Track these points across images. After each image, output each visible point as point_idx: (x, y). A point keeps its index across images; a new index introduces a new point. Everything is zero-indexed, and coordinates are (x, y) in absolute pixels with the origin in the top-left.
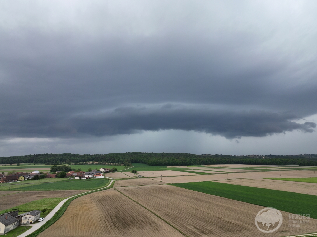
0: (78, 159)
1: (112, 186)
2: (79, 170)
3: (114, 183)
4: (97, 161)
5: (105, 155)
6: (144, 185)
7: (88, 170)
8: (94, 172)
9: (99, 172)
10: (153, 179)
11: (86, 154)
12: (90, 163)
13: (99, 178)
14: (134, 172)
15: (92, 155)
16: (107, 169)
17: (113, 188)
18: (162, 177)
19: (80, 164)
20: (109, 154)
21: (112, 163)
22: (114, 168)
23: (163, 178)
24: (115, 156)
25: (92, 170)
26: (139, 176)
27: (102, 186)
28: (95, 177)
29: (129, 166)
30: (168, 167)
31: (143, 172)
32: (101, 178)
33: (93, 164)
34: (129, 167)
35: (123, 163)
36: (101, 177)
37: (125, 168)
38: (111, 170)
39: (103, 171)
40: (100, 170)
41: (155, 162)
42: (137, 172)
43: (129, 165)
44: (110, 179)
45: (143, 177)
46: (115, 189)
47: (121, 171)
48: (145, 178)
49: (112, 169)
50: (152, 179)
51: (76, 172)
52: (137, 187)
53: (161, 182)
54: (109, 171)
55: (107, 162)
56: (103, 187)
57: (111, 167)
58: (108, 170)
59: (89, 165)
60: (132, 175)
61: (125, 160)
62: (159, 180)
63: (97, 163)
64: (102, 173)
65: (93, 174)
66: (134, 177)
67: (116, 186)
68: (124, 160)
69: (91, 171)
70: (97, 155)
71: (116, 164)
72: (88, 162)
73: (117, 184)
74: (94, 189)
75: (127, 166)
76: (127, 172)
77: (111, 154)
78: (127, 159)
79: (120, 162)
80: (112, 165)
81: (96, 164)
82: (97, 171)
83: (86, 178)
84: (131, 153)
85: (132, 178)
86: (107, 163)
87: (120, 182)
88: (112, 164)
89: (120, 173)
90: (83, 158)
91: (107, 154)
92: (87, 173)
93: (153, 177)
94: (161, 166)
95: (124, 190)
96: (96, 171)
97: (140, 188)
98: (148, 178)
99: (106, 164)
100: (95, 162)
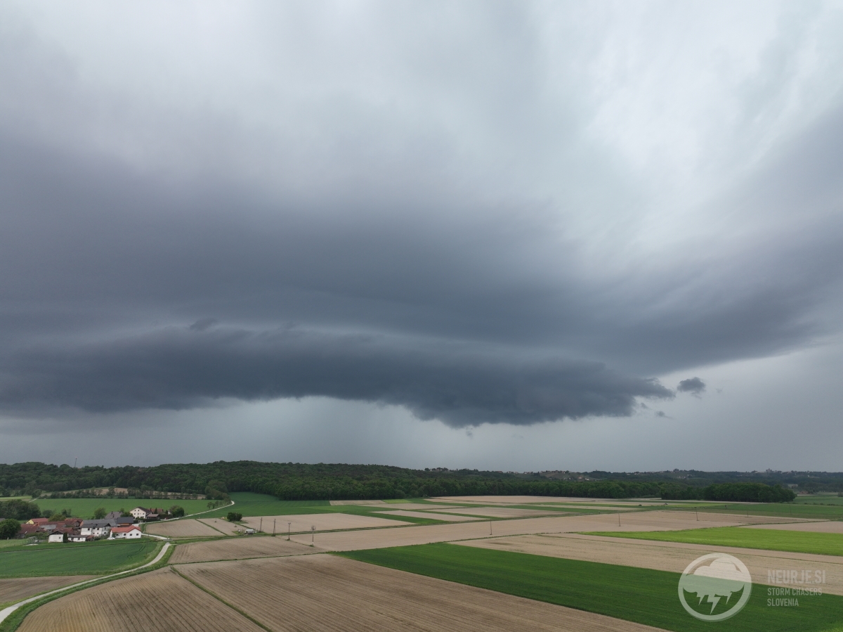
0: (64, 479)
1: (164, 562)
2: (65, 513)
3: (172, 553)
4: (125, 487)
5: (151, 469)
6: (261, 556)
7: (93, 514)
8: (113, 520)
9: (127, 520)
10: (289, 540)
11: (90, 466)
12: (101, 491)
13: (128, 536)
14: (235, 518)
15: (111, 469)
16: (153, 510)
17: (167, 569)
18: (313, 532)
19: (69, 496)
20: (163, 467)
21: (169, 494)
22: (175, 507)
23: (316, 536)
24: (182, 472)
25: (106, 514)
26: (248, 530)
27: (135, 562)
28: (114, 536)
29: (219, 501)
30: (334, 503)
31: (260, 517)
32: (134, 536)
33: (110, 495)
34: (221, 504)
35: (204, 493)
36: (135, 534)
37: (209, 506)
38: (167, 512)
39: (140, 516)
40: (132, 512)
41: (299, 489)
42: (243, 519)
43: (221, 499)
44: (160, 541)
45: (260, 533)
46: (174, 571)
47: (196, 517)
48: (266, 535)
49: (168, 509)
50: (287, 537)
51: (56, 519)
52: (241, 562)
53: (311, 546)
54: (159, 517)
55: (156, 490)
56: (137, 564)
57: (166, 505)
58: (156, 512)
59: (100, 497)
60: (228, 527)
61: (210, 483)
62: (306, 541)
63: (126, 491)
64: (136, 522)
65: (109, 525)
66: (235, 534)
67: (178, 561)
68: (207, 482)
69: (103, 517)
70: (127, 467)
71: (182, 496)
72: (96, 491)
73: (180, 556)
74: (106, 573)
75: (214, 501)
76: (214, 519)
77: (170, 465)
78: (217, 480)
79: (196, 489)
80: (169, 499)
81: (121, 496)
82: (122, 516)
83: (84, 540)
84: (229, 463)
85: (227, 537)
86: (155, 493)
87: (192, 548)
88: (172, 495)
89: (193, 520)
90: (82, 478)
91: (158, 465)
92: (91, 521)
93: (289, 534)
94: (313, 502)
95: (202, 571)
96: (118, 515)
97: (249, 566)
98: (274, 535)
99: (151, 495)
100: (119, 490)
